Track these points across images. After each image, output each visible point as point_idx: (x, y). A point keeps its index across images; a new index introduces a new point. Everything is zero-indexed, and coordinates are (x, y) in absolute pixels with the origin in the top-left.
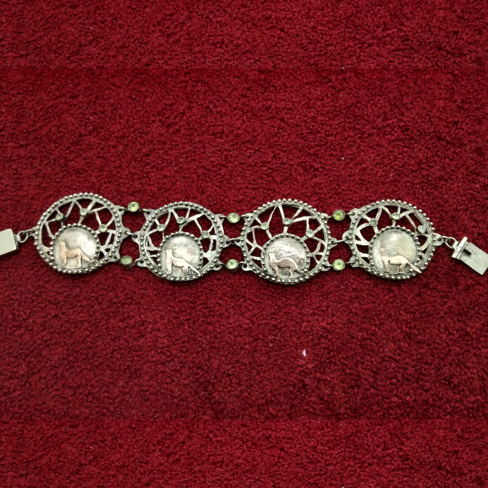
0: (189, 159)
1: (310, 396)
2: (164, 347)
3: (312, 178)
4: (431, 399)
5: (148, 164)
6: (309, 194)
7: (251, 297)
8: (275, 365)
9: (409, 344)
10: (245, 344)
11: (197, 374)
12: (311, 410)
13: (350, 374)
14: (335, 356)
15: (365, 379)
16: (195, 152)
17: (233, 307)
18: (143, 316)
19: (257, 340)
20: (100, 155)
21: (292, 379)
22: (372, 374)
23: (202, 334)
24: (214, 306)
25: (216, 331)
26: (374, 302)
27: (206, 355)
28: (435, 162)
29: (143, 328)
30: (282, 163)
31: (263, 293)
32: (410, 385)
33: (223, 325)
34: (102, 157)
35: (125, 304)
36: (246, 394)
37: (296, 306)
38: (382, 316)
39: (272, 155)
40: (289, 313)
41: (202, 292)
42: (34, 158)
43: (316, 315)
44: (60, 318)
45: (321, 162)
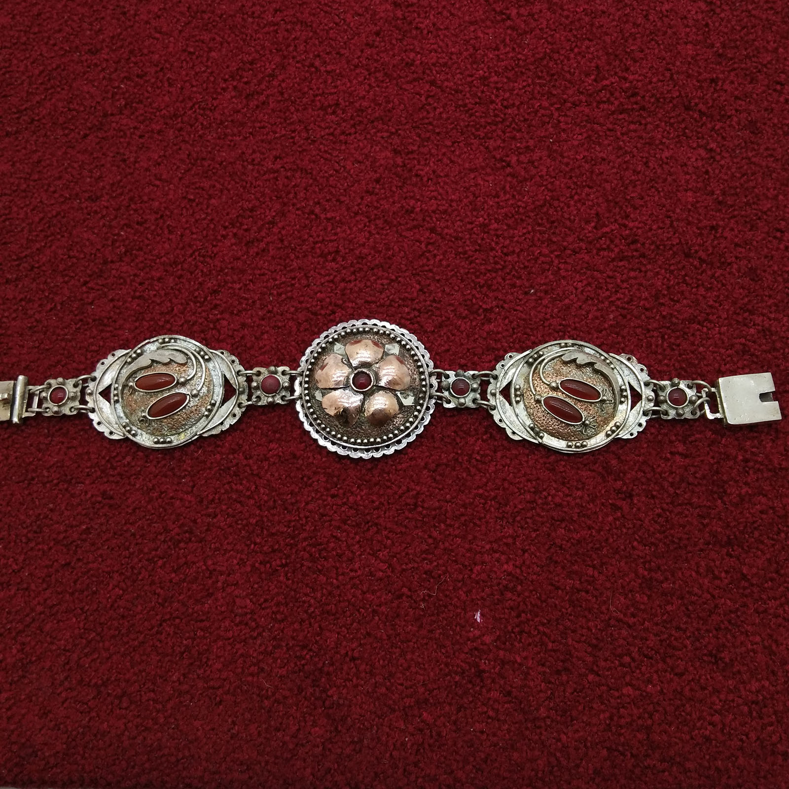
0: (283, 296)
1: (489, 691)
2: (246, 613)
3: (483, 324)
4: (688, 688)
5: (216, 307)
6: (479, 351)
7: (389, 525)
8: (431, 638)
9: (649, 597)
10: (380, 606)
11: (302, 658)
12: (491, 713)
13: (554, 651)
14: (528, 620)
15: (579, 659)
16: (293, 285)
17: (359, 542)
18: (210, 562)
19: (400, 597)
20: (138, 294)
21: (459, 662)
22: (589, 649)
23: (308, 590)
24: (328, 542)
25: (332, 583)
26: (590, 528)
27: (316, 625)
28: (682, 293)
29: (210, 582)
30: (434, 301)
31: (407, 518)
32: (652, 665)
33: (343, 574)
34: (139, 297)
35: (180, 542)
36: (383, 690)
37: (464, 537)
38: (605, 551)
39: (418, 287)
40: (452, 551)
41: (307, 517)
42: (30, 300)
43: (496, 552)
44: (73, 568)
45: (496, 298)
